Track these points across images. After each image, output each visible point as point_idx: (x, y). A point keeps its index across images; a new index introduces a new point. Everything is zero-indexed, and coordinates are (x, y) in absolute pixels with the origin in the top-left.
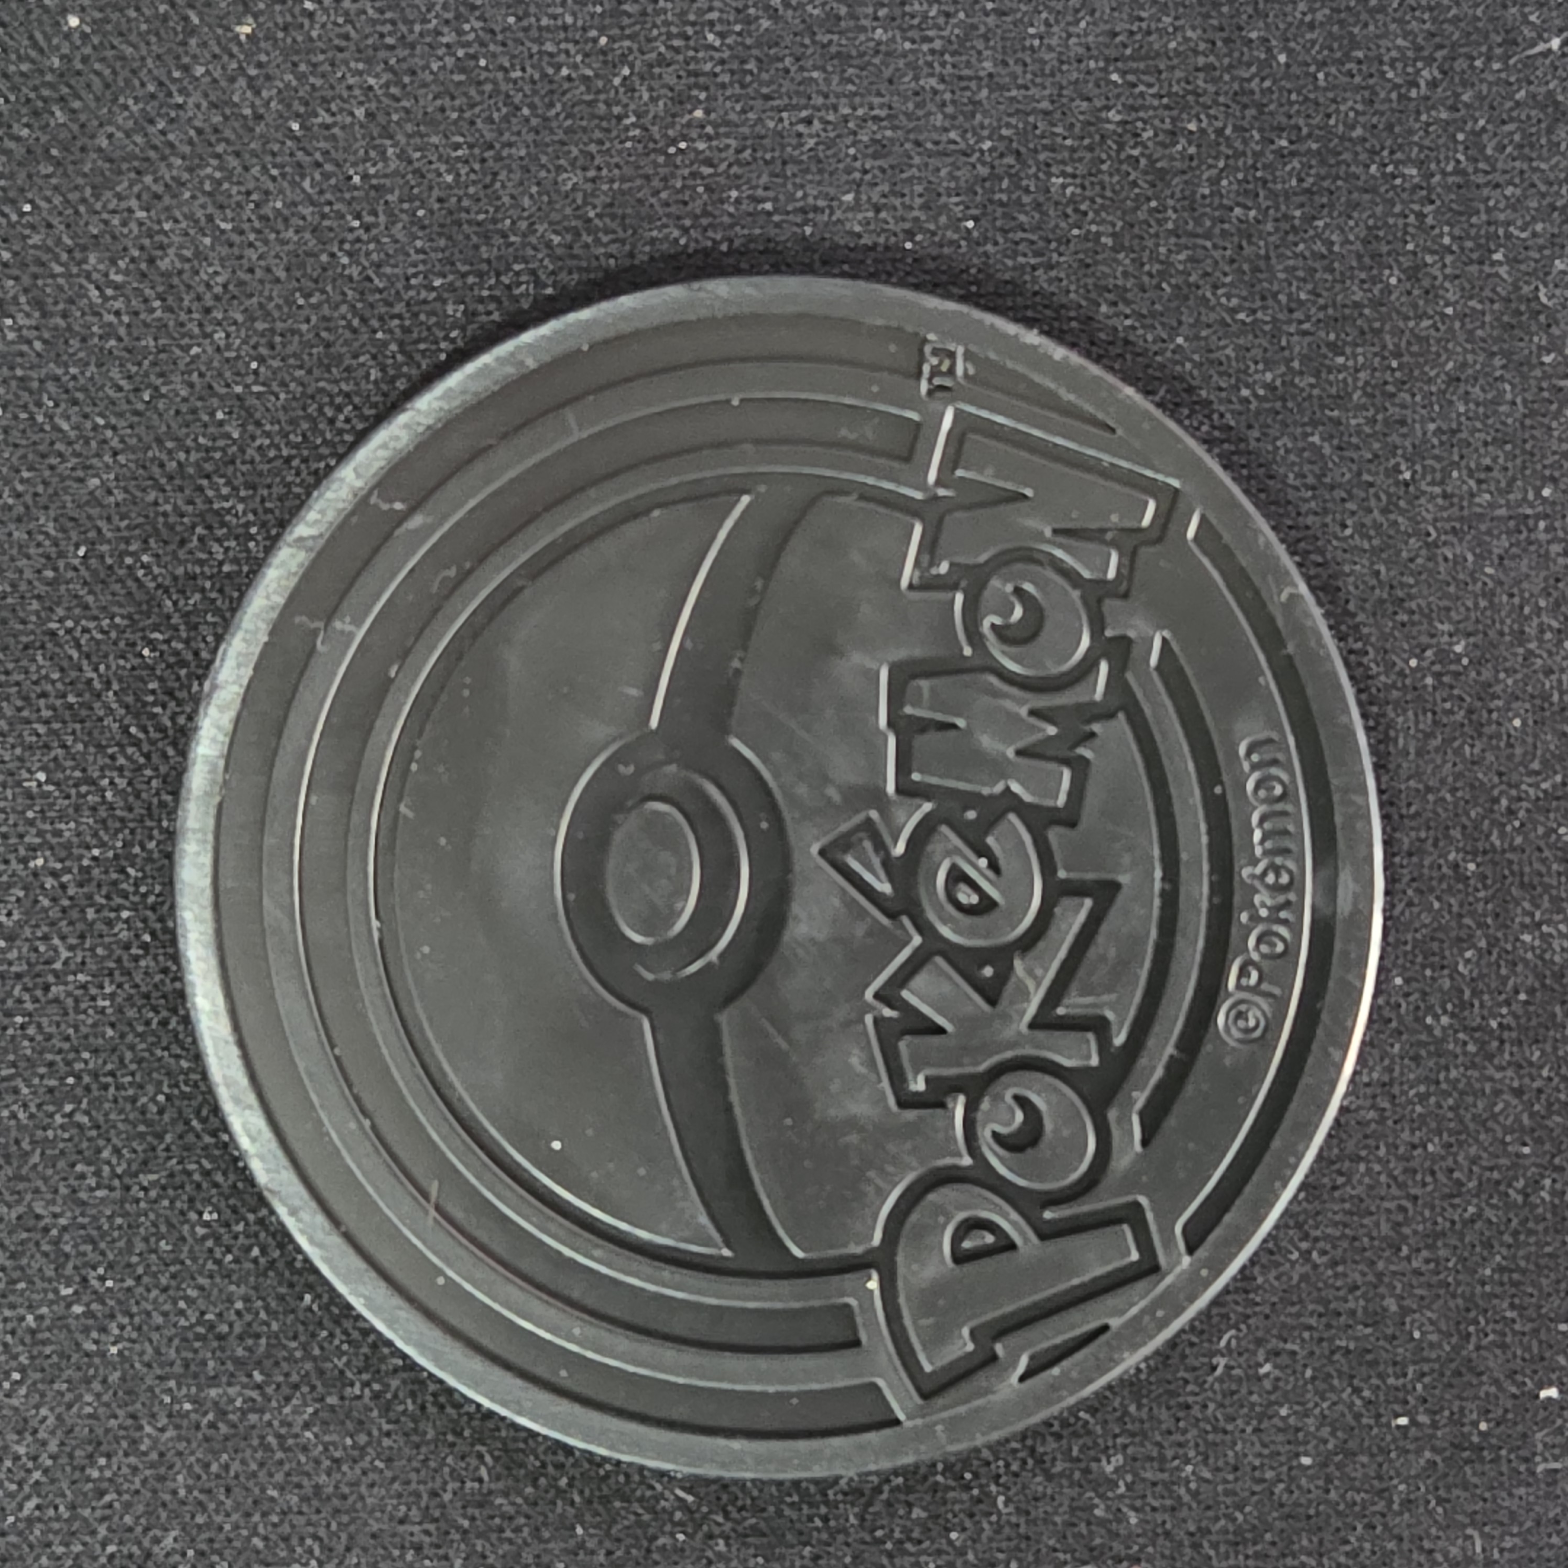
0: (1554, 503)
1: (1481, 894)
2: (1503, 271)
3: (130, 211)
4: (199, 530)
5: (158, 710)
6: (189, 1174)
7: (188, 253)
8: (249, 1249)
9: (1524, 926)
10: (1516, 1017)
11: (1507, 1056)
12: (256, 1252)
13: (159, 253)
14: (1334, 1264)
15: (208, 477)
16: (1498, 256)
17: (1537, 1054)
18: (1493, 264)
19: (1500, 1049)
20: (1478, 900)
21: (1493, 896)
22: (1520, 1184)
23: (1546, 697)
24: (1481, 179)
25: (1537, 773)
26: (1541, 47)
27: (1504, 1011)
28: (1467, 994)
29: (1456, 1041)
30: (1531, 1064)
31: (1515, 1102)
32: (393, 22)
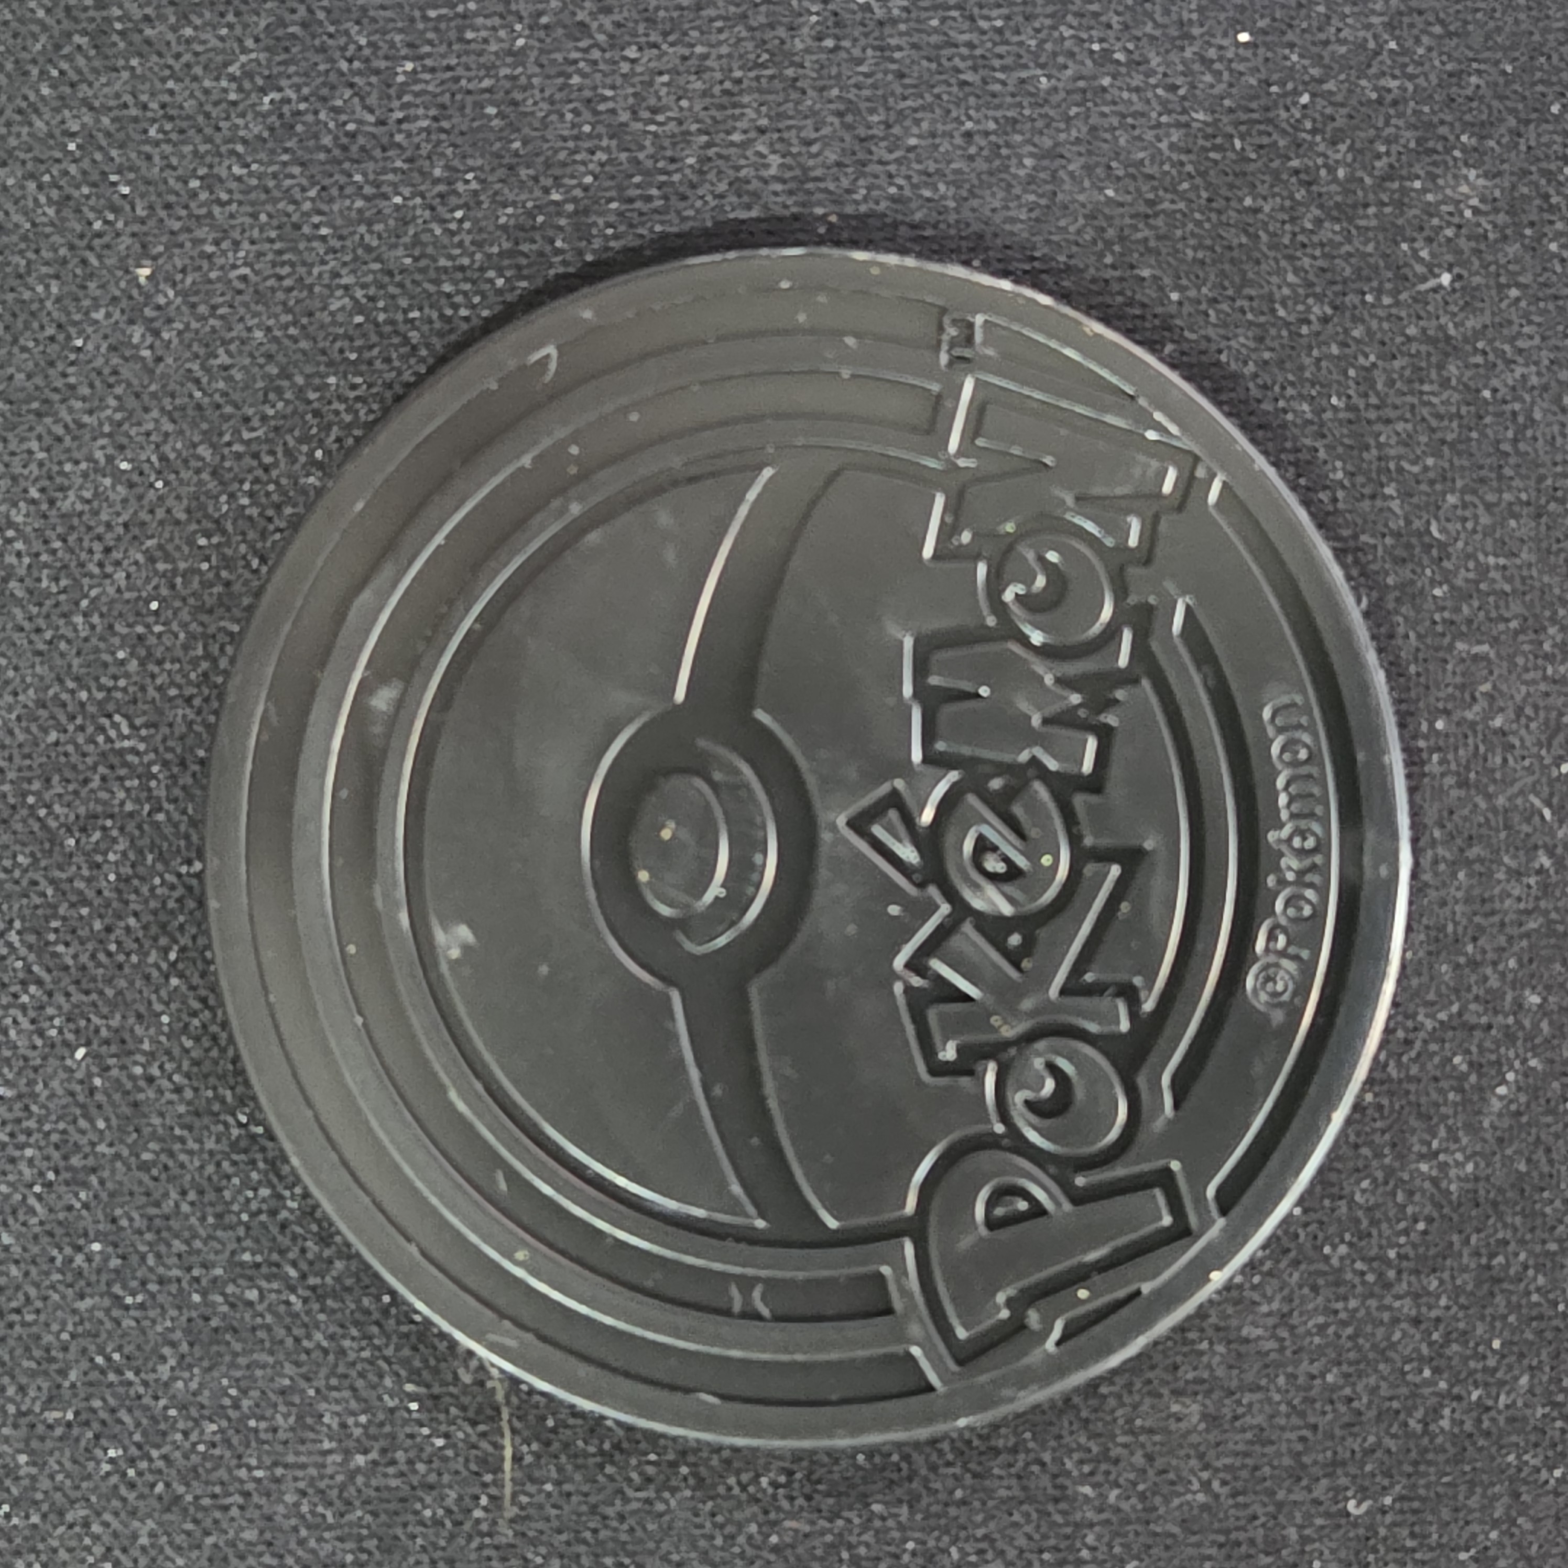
0: (1447, 735)
1: (1379, 1124)
2: (1395, 505)
3: (30, 452)
4: (102, 769)
5: (60, 949)
6: (94, 1411)
7: (87, 494)
8: (153, 1486)
9: (1422, 1157)
10: (1415, 1246)
11: (1404, 1286)
12: (160, 1488)
13: (59, 495)
14: (1234, 1495)
15: (109, 716)
16: (1389, 490)
17: (1435, 1283)
18: (1386, 498)
19: (1399, 1279)
20: (1374, 1131)
21: (1390, 1128)
22: (1419, 1414)
23: (1442, 929)
24: (1372, 415)
25: (1433, 1004)
26: (1431, 283)
27: (1402, 1240)
28: (1365, 1223)
29: (1355, 1272)
30: (1429, 1294)
31: (1412, 1331)
32: (292, 264)
